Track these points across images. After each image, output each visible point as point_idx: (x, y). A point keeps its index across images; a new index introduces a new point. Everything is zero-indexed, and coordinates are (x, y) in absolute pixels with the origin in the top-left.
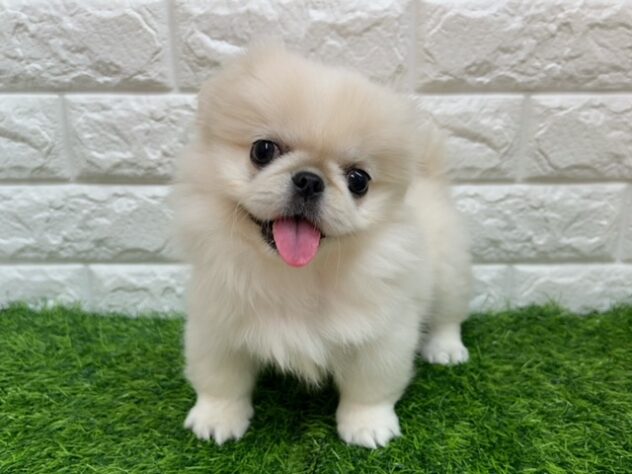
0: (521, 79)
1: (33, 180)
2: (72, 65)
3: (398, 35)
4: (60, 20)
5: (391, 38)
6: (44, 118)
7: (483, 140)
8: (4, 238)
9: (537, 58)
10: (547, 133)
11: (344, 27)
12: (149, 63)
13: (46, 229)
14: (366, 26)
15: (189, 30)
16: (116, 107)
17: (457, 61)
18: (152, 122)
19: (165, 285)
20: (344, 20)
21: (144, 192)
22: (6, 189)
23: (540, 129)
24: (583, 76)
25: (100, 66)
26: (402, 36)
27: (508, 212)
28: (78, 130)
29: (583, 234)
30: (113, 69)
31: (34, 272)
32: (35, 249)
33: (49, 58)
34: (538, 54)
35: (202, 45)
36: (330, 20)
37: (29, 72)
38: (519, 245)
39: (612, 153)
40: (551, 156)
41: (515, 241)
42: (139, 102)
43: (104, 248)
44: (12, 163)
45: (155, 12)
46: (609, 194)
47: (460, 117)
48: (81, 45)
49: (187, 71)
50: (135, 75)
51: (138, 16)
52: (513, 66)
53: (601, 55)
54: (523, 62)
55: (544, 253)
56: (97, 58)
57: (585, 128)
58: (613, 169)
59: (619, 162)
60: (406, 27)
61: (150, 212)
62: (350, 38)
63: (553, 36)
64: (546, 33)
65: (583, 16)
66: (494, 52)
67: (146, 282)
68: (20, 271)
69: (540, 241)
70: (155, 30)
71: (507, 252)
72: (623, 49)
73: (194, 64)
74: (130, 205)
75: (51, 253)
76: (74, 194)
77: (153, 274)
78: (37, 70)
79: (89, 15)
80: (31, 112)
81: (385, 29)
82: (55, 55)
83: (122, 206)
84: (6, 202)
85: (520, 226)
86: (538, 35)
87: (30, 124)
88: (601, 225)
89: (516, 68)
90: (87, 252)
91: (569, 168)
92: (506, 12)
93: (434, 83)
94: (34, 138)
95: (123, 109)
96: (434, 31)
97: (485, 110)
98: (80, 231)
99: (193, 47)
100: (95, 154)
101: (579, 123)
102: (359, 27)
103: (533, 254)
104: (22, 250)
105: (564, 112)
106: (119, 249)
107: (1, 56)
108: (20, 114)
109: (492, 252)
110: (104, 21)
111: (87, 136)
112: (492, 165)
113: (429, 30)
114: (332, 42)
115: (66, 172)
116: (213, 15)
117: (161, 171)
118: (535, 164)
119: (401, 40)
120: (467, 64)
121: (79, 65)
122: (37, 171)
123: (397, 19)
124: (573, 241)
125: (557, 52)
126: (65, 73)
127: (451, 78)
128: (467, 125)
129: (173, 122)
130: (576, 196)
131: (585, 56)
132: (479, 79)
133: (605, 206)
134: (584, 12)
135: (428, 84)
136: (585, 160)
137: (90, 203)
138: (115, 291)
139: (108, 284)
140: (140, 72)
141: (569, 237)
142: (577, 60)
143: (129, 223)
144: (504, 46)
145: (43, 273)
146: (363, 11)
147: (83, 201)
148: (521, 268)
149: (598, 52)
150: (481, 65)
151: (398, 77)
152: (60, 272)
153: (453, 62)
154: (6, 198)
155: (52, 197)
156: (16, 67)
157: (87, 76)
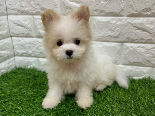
1: (26, 37)
2: (36, 9)
6: (29, 22)
7: (147, 31)
8: (19, 50)
12: (54, 8)
13: (29, 49)
22: (20, 39)
25: (42, 9)
27: (153, 52)
28: (36, 25)
30: (45, 9)
31: (26, 59)
32: (26, 54)
33: (30, 7)
35: (67, 3)
37: (26, 10)
43: (42, 54)
44: (21, 32)
47: (140, 24)
48: (38, 4)
56: (41, 7)
68: (22, 59)
71: (153, 64)
73: (65, 8)
75: (30, 55)
76: (35, 40)
78: (28, 10)
80: (26, 20)
82: (32, 6)
84: (20, 42)
87: (26, 23)
90: (38, 55)
93: (132, 14)
94: (26, 26)
97: (148, 22)
98: (36, 50)
99: (65, 4)
100: (40, 31)
104: (23, 54)
107: (20, 6)
108: (23, 20)
111: (39, 26)
112: (149, 39)
115: (34, 35)
119: (123, 2)
120: (143, 8)
121: (37, 8)
122: (27, 35)
126: (34, 10)
127: (138, 13)
128: (142, 27)
132: (147, 13)
135: (130, 14)
137: (39, 43)
138: (44, 65)
139: (43, 63)
145: (28, 59)
147: (37, 42)
150: (148, 9)
151: (122, 12)
152: (32, 59)
153: (139, 8)
154: (20, 41)
155: (30, 41)
156: (23, 9)
157: (39, 11)
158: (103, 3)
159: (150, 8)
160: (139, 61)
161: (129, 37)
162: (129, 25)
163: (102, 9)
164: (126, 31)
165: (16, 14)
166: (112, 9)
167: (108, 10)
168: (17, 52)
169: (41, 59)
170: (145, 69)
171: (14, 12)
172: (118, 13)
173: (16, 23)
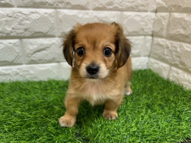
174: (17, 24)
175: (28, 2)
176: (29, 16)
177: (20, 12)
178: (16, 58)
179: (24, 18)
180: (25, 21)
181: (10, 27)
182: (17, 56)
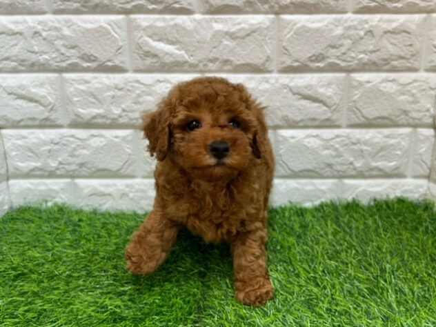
0: (343, 64)
1: (41, 126)
2: (68, 57)
3: (267, 38)
4: (61, 29)
5: (263, 40)
6: (49, 88)
7: (321, 102)
8: (22, 162)
9: (353, 52)
10: (360, 97)
11: (234, 33)
12: (115, 55)
13: (49, 157)
14: (247, 33)
15: (139, 35)
16: (94, 81)
17: (303, 53)
18: (116, 90)
19: (123, 192)
20: (234, 29)
21: (110, 134)
22: (24, 132)
23: (356, 95)
24: (382, 62)
25: (85, 57)
26: (269, 39)
27: (337, 146)
28: (70, 95)
29: (386, 160)
30: (93, 58)
31: (40, 184)
32: (41, 169)
33: (54, 52)
34: (353, 49)
35: (147, 44)
36: (226, 29)
37: (42, 60)
38: (345, 167)
39: (401, 109)
40: (363, 111)
41: (342, 164)
42: (108, 78)
43: (85, 169)
44: (28, 116)
45: (119, 25)
46: (401, 135)
47: (306, 87)
48: (74, 44)
49: (138, 60)
50: (106, 62)
51: (109, 27)
52: (338, 57)
53: (392, 50)
54: (344, 54)
55: (361, 172)
56: (83, 52)
57: (384, 94)
58: (402, 119)
59: (407, 115)
60: (272, 33)
61: (113, 146)
62: (237, 40)
63: (362, 38)
64: (357, 37)
65: (380, 26)
66: (326, 48)
67: (110, 190)
68: (31, 184)
69: (358, 165)
70: (118, 35)
71: (338, 171)
72: (405, 46)
73: (142, 56)
74: (101, 142)
75: (51, 172)
76: (66, 135)
77: (116, 185)
78: (46, 59)
79: (79, 27)
80: (41, 85)
81: (259, 35)
82: (58, 50)
83: (96, 142)
84: (24, 140)
85: (345, 155)
86: (352, 38)
87: (42, 92)
88: (397, 154)
89: (340, 58)
90: (74, 171)
91: (374, 119)
92: (333, 24)
93: (290, 67)
94: (43, 101)
95: (97, 83)
96: (289, 35)
97: (321, 84)
98: (69, 158)
99: (142, 45)
100: (80, 110)
101: (380, 91)
102: (242, 34)
103: (354, 173)
104: (33, 170)
105: (371, 84)
106: (94, 169)
107: (25, 51)
108: (35, 85)
109: (328, 171)
110: (88, 30)
111: (76, 99)
112: (326, 117)
113: (286, 35)
114: (226, 42)
115: (60, 122)
116: (154, 26)
117: (121, 121)
118: (353, 116)
119: (269, 41)
120: (309, 55)
121: (73, 56)
122: (44, 121)
123: (267, 29)
124: (380, 164)
125: (365, 48)
126: (63, 61)
127: (300, 64)
128: (310, 93)
129: (129, 90)
130: (381, 136)
131: (382, 50)
132: (317, 64)
133: (399, 143)
134: (381, 24)
135: (285, 67)
136: (385, 114)
137: (77, 140)
138: (90, 195)
139: (86, 191)
140: (109, 61)
141: (377, 161)
142: (378, 53)
143: (101, 153)
144: (332, 44)
145: (46, 184)
146: (245, 24)
147: (72, 139)
148: (347, 181)
149: (390, 48)
150: (318, 56)
151: (267, 64)
152: (56, 184)
153: (301, 54)
154: (24, 137)
155: (52, 137)
156: (34, 58)
157: (77, 63)
158: (227, 45)
159: (322, 54)
160: (310, 167)
161: (287, 116)
162: (285, 91)
163: (225, 57)
164: (278, 104)
165: (14, 71)
166: (248, 58)
167: (239, 60)
168: (16, 169)
169: (82, 182)
170: (324, 184)
171: (10, 64)
172: (259, 64)
173: (14, 92)
174: (130, 101)
175: (152, 63)
176: (153, 88)
177: (138, 81)
178: (124, 164)
179: (143, 91)
180: (146, 97)
181: (119, 107)
182: (127, 162)
